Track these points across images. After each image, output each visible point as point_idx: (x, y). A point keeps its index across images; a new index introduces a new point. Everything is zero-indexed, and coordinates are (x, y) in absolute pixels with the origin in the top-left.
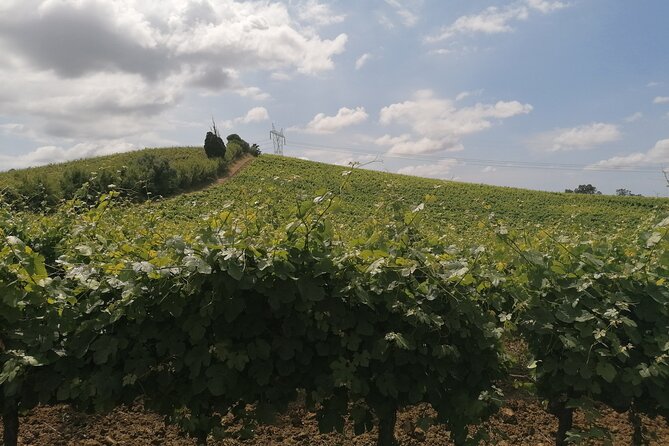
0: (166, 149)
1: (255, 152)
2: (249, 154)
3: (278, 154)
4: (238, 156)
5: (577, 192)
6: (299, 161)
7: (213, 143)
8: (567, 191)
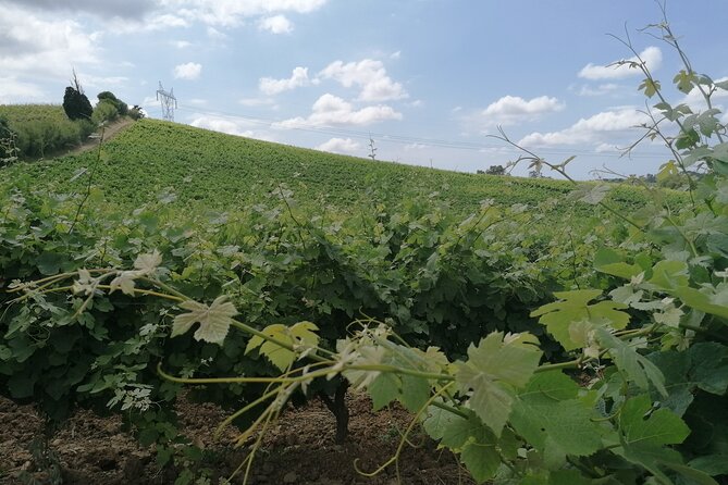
0: (17, 107)
1: (136, 115)
2: (127, 117)
3: (168, 119)
4: (112, 118)
5: (488, 172)
6: (190, 129)
7: (75, 102)
8: (479, 172)
